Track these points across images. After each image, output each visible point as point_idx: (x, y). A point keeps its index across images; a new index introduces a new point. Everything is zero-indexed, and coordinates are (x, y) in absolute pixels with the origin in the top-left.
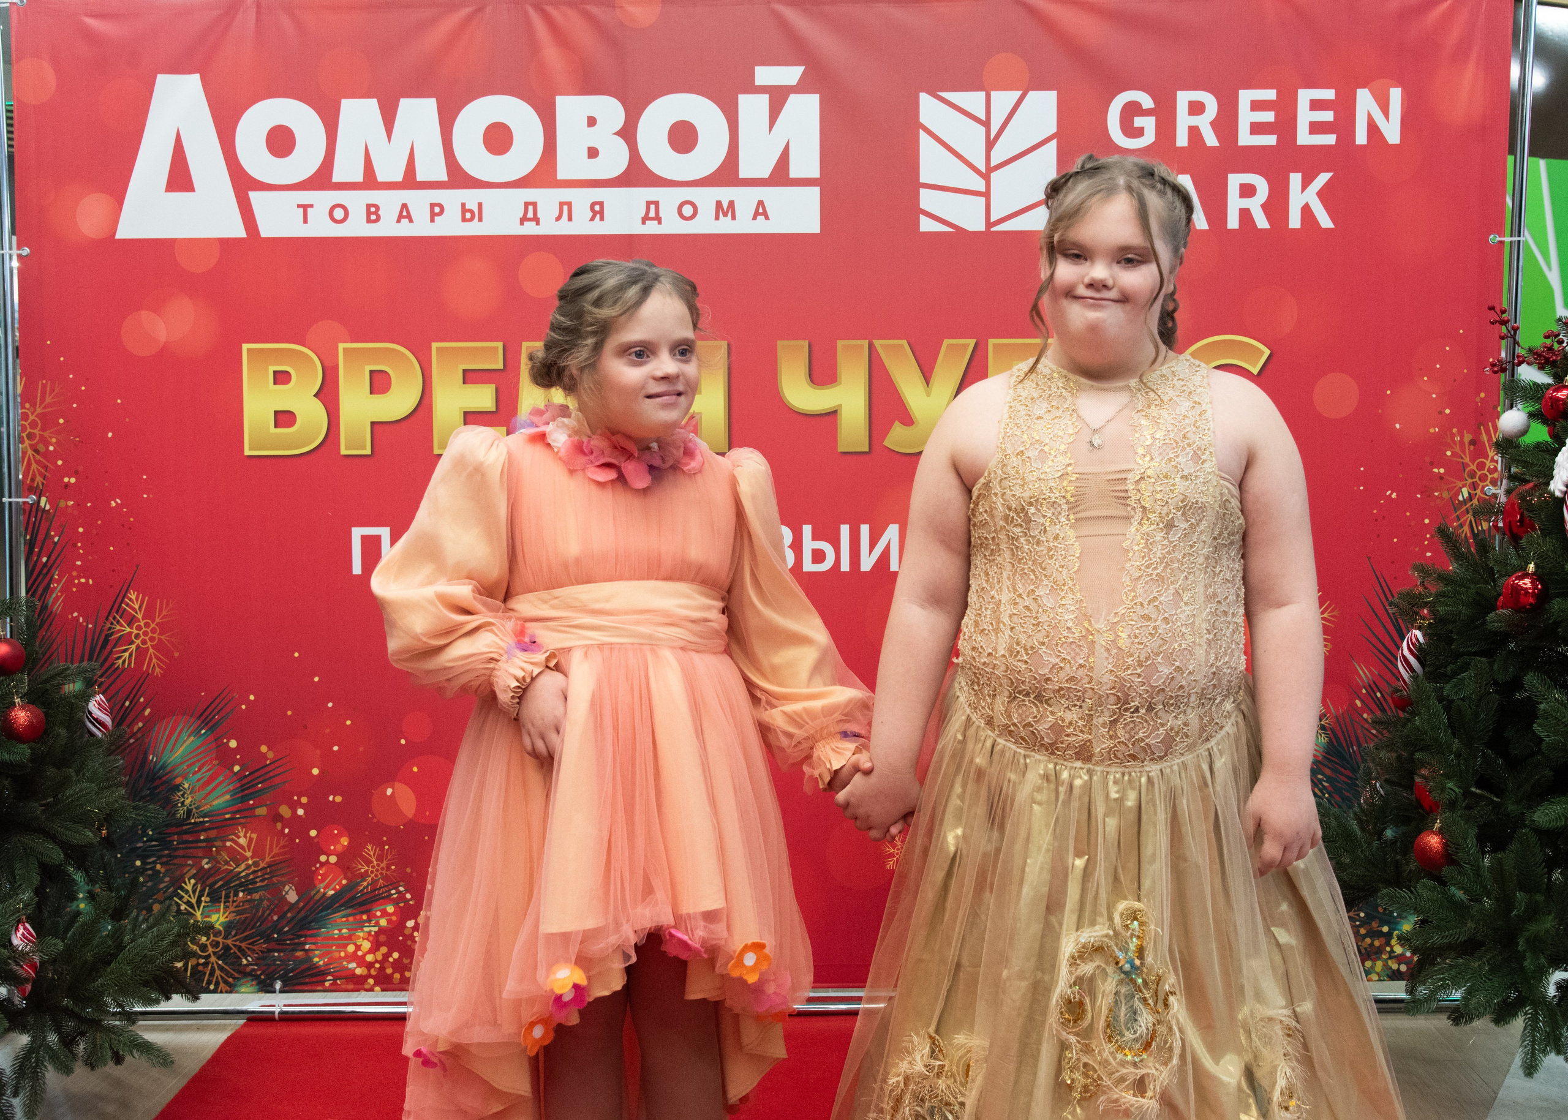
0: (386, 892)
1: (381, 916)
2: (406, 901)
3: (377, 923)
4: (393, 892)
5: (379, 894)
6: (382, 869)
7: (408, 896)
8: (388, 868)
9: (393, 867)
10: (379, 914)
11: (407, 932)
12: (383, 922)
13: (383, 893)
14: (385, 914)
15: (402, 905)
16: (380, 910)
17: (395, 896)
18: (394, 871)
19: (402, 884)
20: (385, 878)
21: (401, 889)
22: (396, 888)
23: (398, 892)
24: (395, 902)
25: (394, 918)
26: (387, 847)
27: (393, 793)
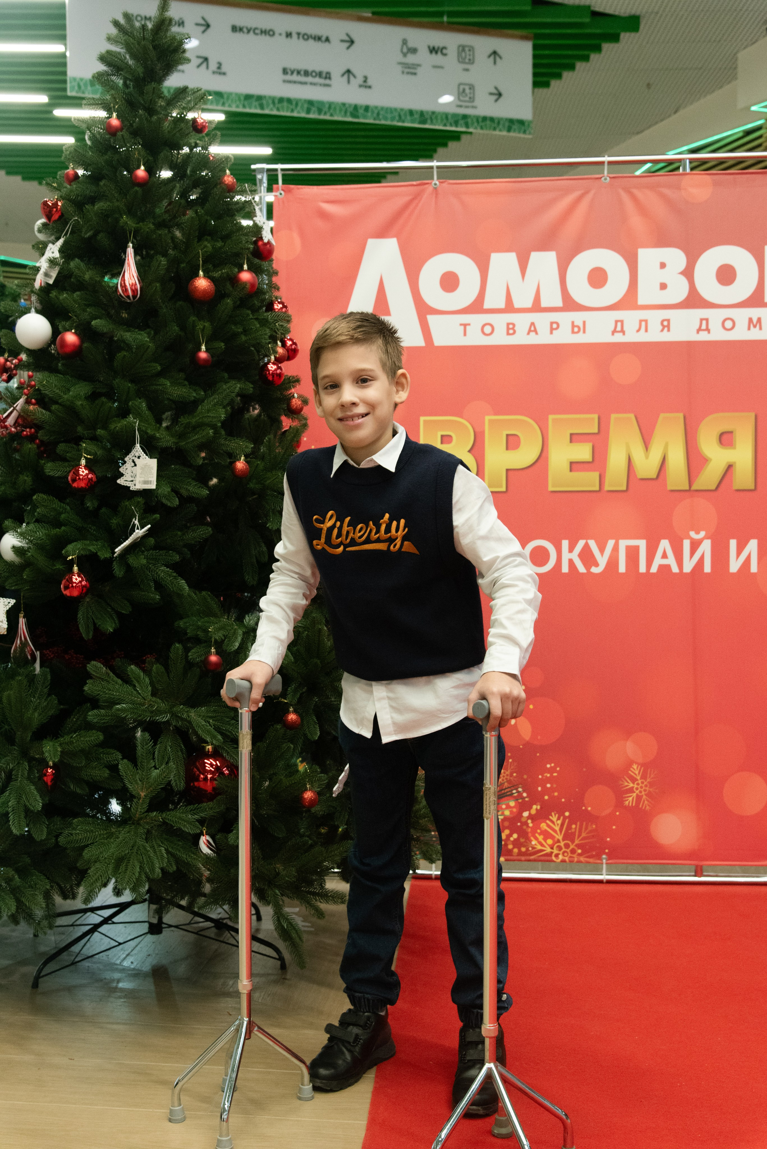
0: (509, 791)
1: (507, 808)
2: (523, 798)
3: (503, 814)
4: (514, 791)
5: (504, 793)
6: (507, 775)
7: (525, 795)
8: (511, 775)
9: (515, 774)
10: (504, 806)
11: (523, 820)
12: (507, 813)
13: (507, 792)
14: (508, 807)
15: (520, 801)
16: (505, 804)
17: (516, 795)
18: (515, 777)
19: (520, 786)
20: (509, 782)
21: (520, 790)
22: (516, 789)
23: (518, 792)
24: (516, 799)
25: (515, 810)
26: (510, 760)
27: (516, 723)
